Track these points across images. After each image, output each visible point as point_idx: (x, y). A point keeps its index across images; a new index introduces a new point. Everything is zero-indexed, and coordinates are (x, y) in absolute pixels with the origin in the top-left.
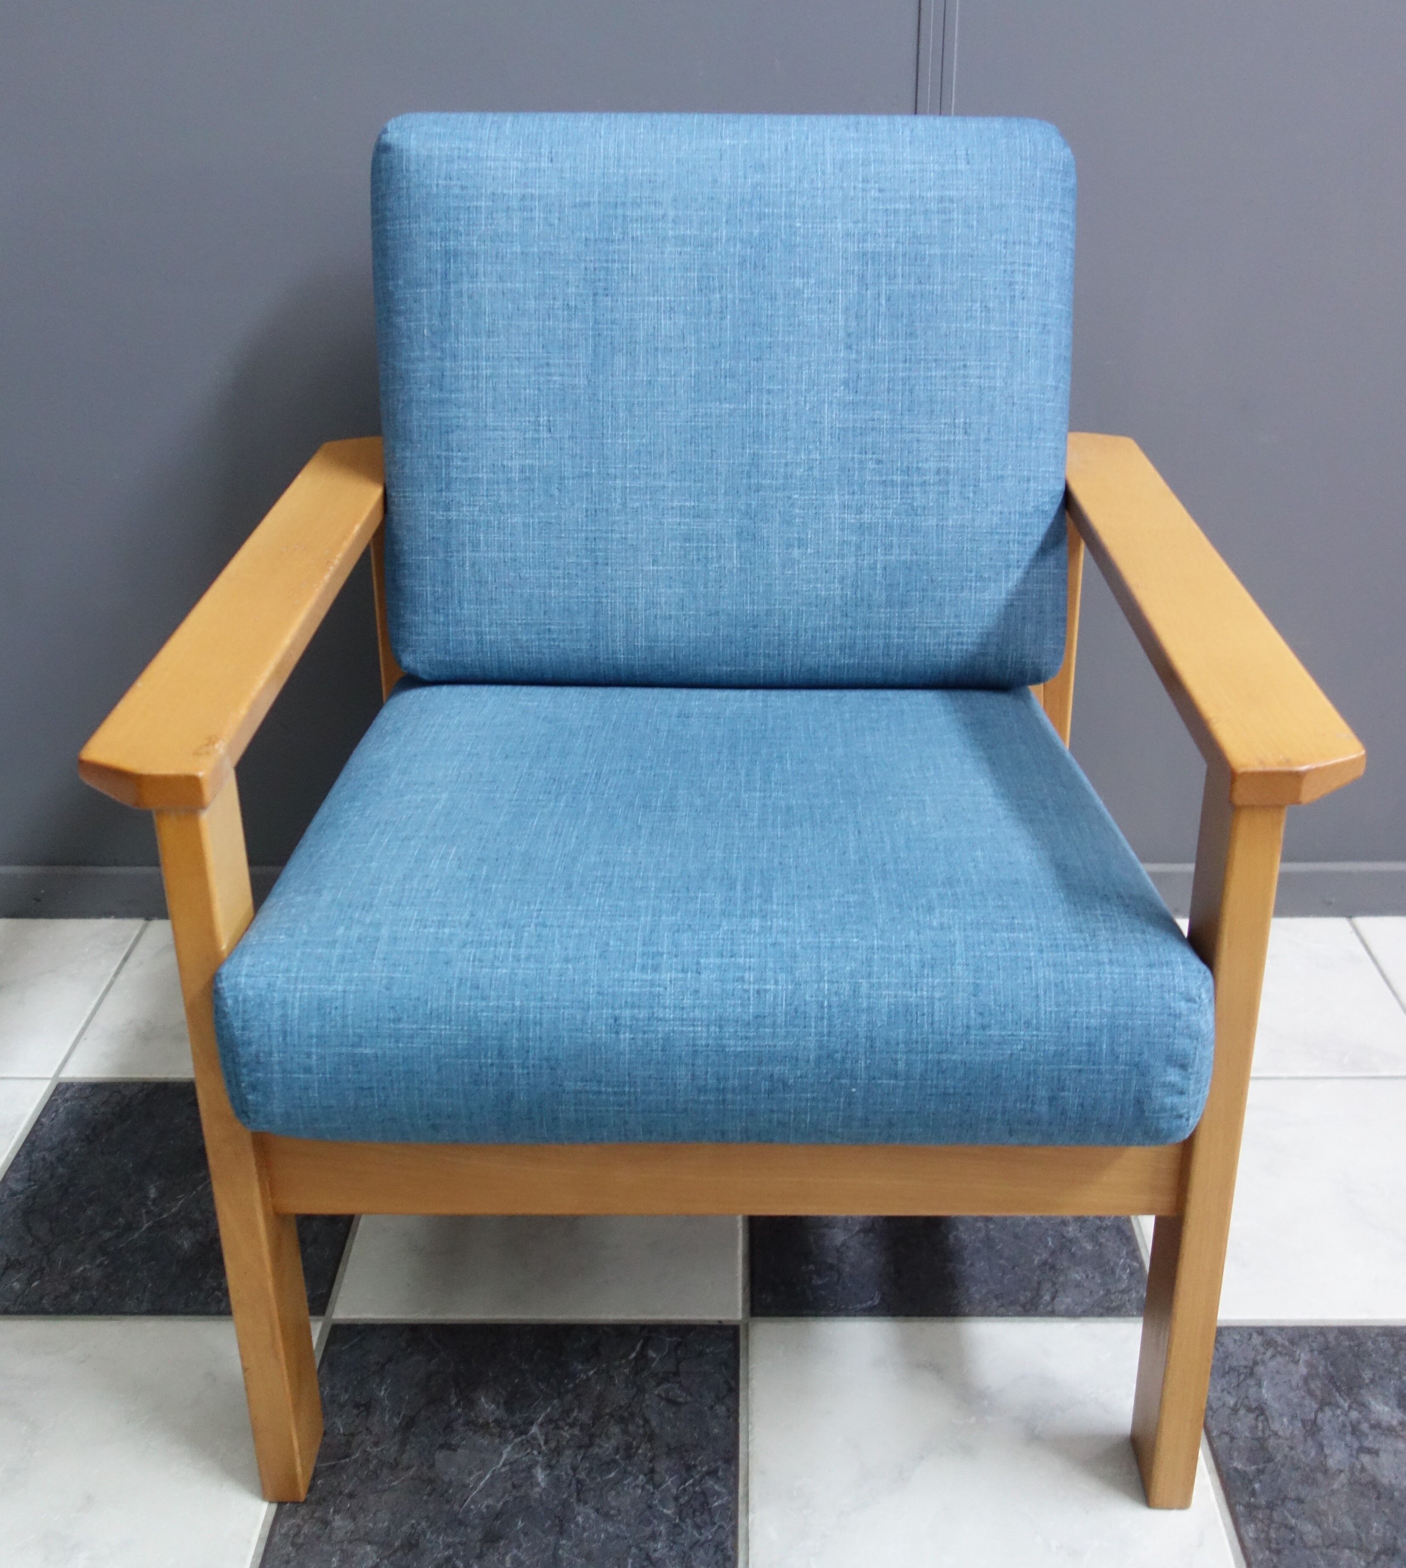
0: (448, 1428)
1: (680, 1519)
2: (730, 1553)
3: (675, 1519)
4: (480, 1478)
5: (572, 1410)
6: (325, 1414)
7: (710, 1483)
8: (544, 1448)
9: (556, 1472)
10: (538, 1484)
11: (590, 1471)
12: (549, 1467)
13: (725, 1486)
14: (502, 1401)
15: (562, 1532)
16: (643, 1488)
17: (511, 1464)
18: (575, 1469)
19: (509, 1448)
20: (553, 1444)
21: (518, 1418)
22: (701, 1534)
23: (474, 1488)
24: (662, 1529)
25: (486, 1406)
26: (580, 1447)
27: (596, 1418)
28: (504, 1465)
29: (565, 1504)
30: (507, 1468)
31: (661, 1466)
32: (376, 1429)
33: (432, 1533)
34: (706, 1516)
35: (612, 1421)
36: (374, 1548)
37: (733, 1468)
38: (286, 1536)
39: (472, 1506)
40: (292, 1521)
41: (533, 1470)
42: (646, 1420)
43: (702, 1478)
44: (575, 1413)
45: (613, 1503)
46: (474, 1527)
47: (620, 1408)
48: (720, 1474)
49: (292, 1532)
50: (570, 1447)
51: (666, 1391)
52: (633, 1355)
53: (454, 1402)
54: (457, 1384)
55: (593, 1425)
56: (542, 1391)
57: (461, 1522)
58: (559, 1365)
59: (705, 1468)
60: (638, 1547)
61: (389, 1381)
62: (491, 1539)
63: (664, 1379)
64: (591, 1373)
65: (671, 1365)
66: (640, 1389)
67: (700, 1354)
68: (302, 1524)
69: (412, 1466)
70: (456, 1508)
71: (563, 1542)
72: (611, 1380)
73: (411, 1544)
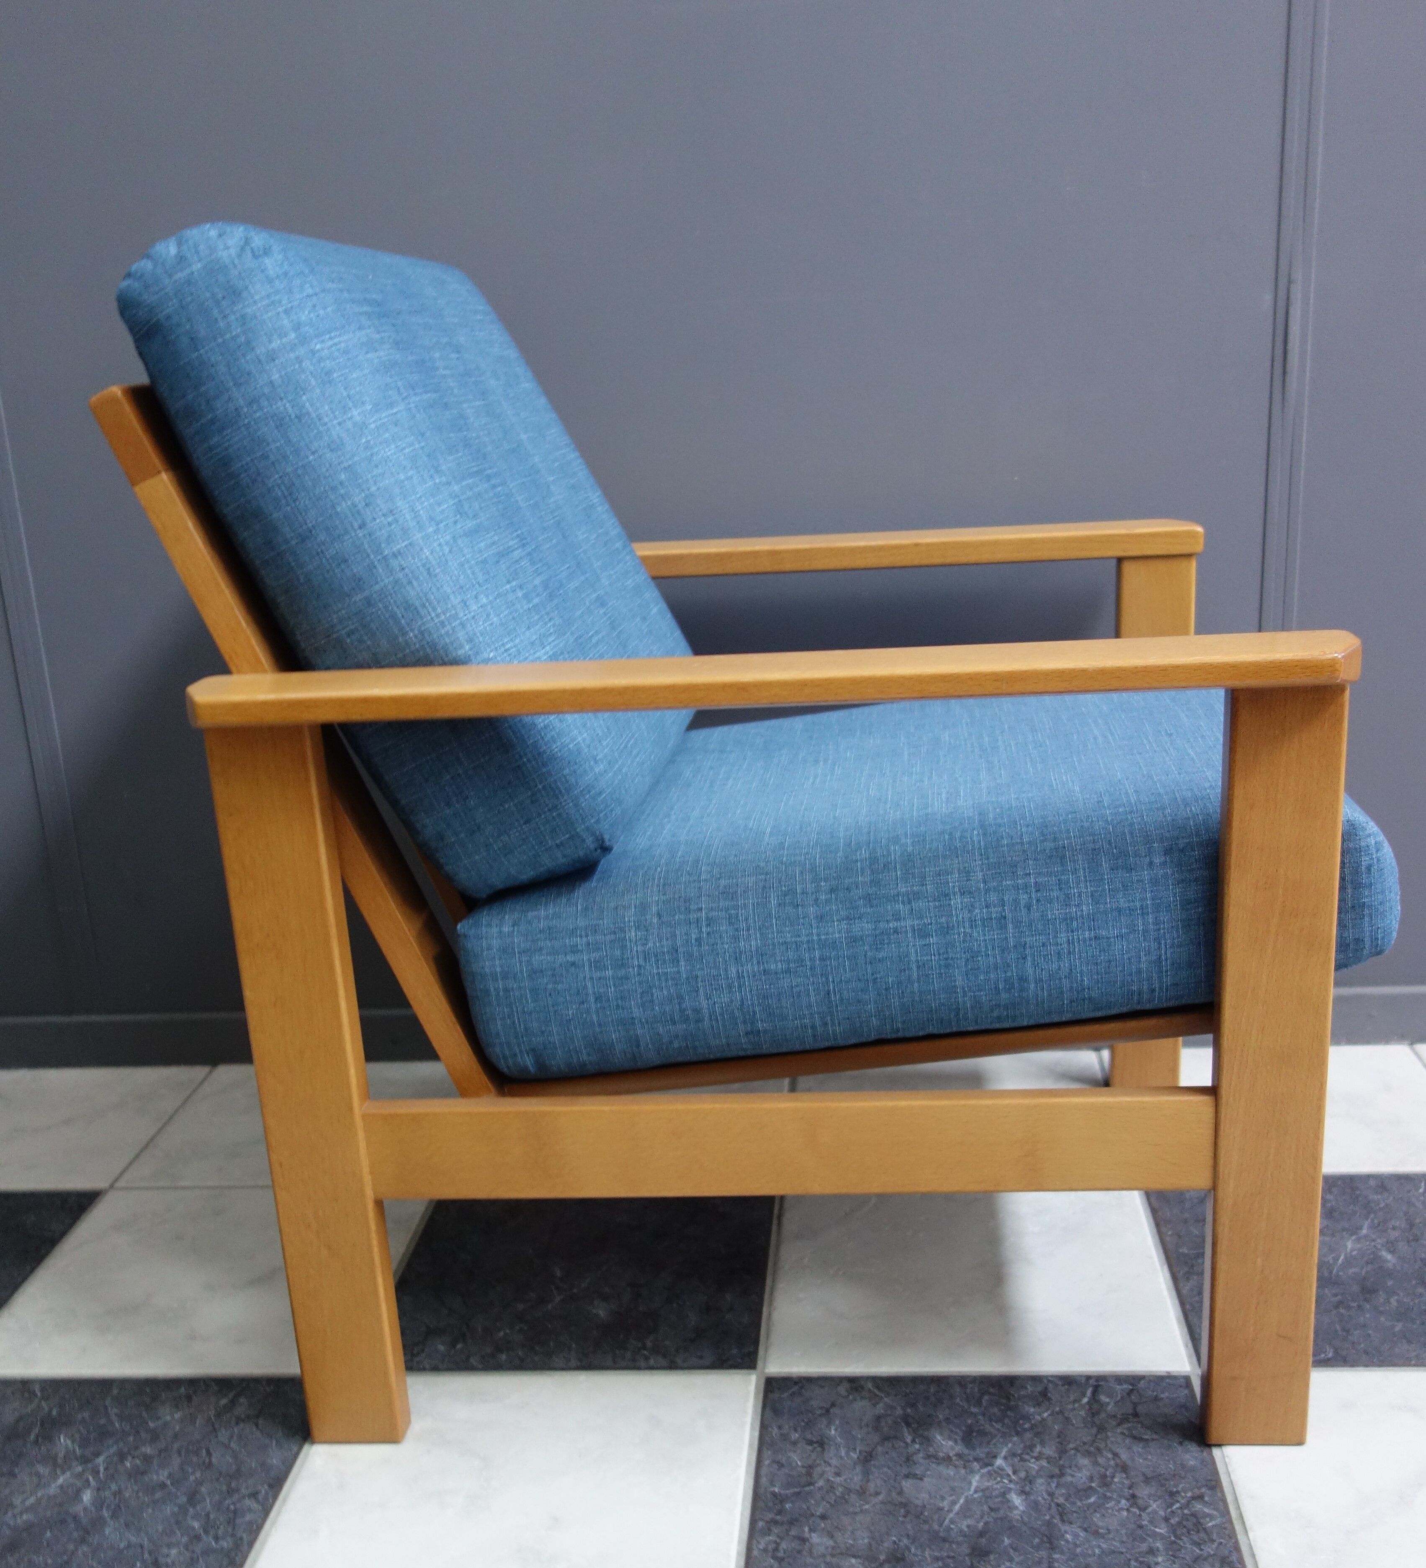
0: (909, 1460)
1: (1175, 1536)
3: (1170, 1537)
4: (954, 1503)
5: (1035, 1446)
6: (780, 1450)
7: (1198, 1506)
8: (1013, 1477)
9: (1032, 1498)
10: (1016, 1508)
11: (1067, 1497)
12: (1023, 1492)
13: (1214, 1509)
14: (958, 1438)
15: (1053, 1548)
16: (1128, 1510)
17: (983, 1491)
18: (1051, 1495)
19: (977, 1477)
20: (1023, 1474)
21: (980, 1452)
22: (1201, 1550)
23: (950, 1511)
24: (1159, 1544)
25: (944, 1443)
26: (1051, 1477)
27: (1062, 1452)
28: (976, 1492)
29: (1049, 1524)
30: (980, 1494)
31: (1144, 1492)
32: (834, 1462)
33: (916, 1548)
34: (1202, 1535)
35: (1079, 1455)
36: (859, 1561)
37: (1219, 1494)
38: (765, 1550)
39: (952, 1526)
40: (768, 1538)
41: (1007, 1496)
42: (1116, 1455)
43: (1189, 1502)
44: (1038, 1448)
45: (1100, 1524)
46: (959, 1544)
47: (1085, 1443)
48: (1206, 1499)
49: (770, 1548)
50: (1041, 1476)
51: (1129, 1429)
52: (1085, 1400)
53: (909, 1439)
54: (908, 1425)
55: (1060, 1458)
56: (998, 1430)
57: (944, 1540)
58: (1010, 1408)
59: (1189, 1494)
60: (1136, 1560)
61: (837, 1422)
62: (979, 1553)
63: (1124, 1420)
64: (1045, 1415)
65: (1128, 1408)
66: (1102, 1429)
67: (1156, 1399)
68: (778, 1541)
69: (880, 1493)
70: (936, 1527)
71: (1056, 1556)
72: (1068, 1421)
73: (897, 1558)
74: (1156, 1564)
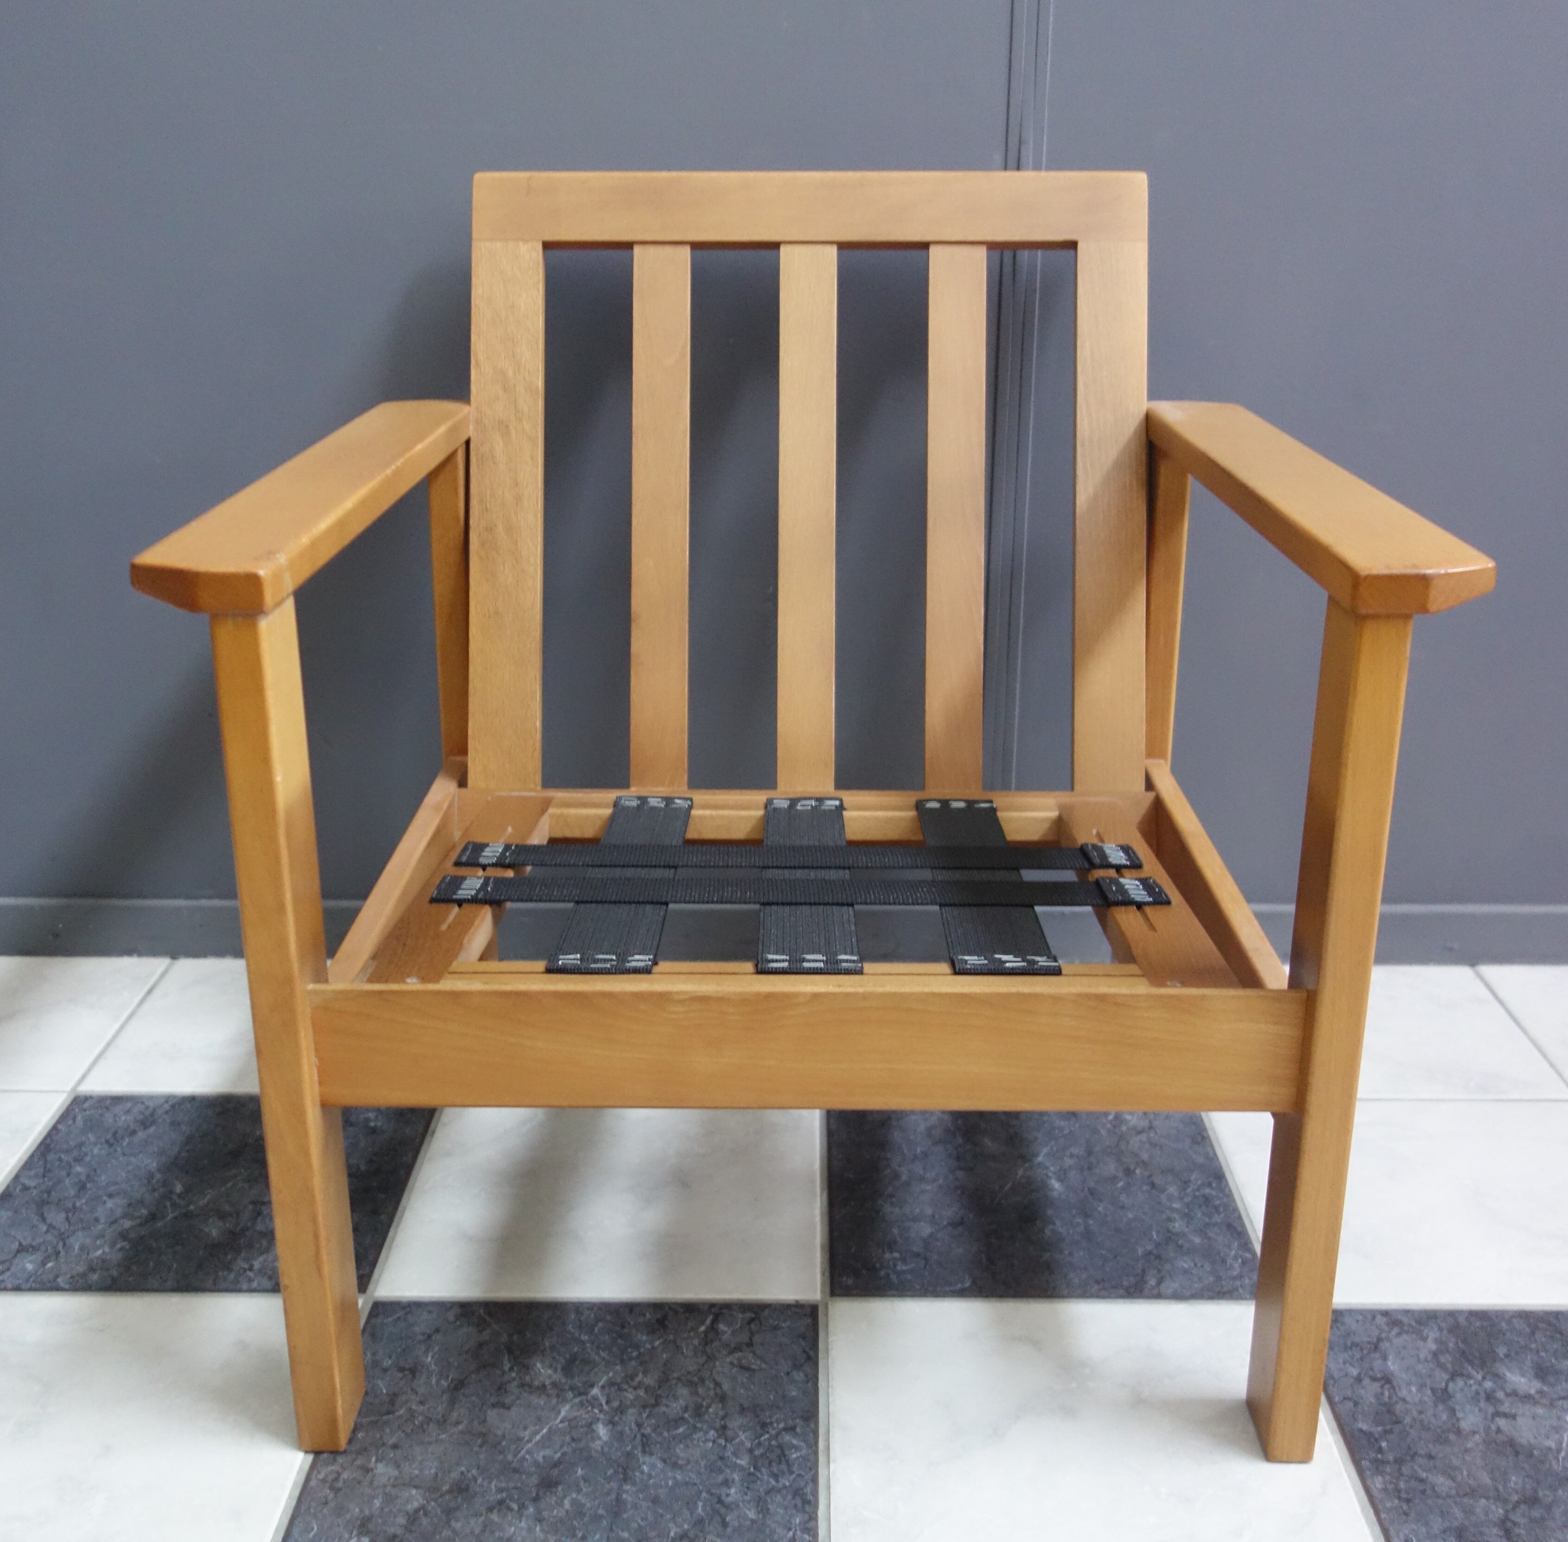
0: (501, 1389)
1: (755, 1468)
2: (810, 1497)
3: (750, 1468)
4: (536, 1433)
5: (637, 1375)
6: (368, 1377)
7: (787, 1438)
8: (605, 1407)
9: (619, 1428)
10: (599, 1438)
11: (655, 1428)
12: (611, 1423)
13: (805, 1441)
14: (559, 1366)
15: (625, 1480)
16: (714, 1442)
17: (570, 1421)
18: (639, 1425)
19: (567, 1407)
20: (616, 1404)
21: (577, 1381)
22: (777, 1481)
23: (529, 1441)
24: (736, 1477)
25: (542, 1371)
26: (644, 1407)
27: (664, 1381)
28: (562, 1422)
29: (629, 1455)
30: (566, 1424)
31: (736, 1423)
32: (421, 1390)
33: (484, 1479)
34: (784, 1467)
35: (680, 1385)
36: (420, 1491)
37: (812, 1425)
38: (324, 1481)
39: (527, 1457)
40: (330, 1468)
41: (594, 1427)
42: (717, 1384)
43: (778, 1434)
44: (640, 1377)
45: (682, 1455)
46: (530, 1475)
47: (689, 1373)
48: (798, 1430)
49: (330, 1478)
50: (635, 1406)
51: (739, 1359)
52: (703, 1328)
53: (507, 1366)
54: (510, 1351)
55: (659, 1388)
56: (604, 1359)
57: (516, 1471)
58: (621, 1336)
59: (781, 1425)
60: (709, 1492)
61: (436, 1349)
62: (548, 1484)
63: (738, 1348)
64: (657, 1343)
65: (744, 1338)
66: (711, 1358)
67: (776, 1328)
68: (340, 1471)
69: (461, 1422)
70: (510, 1457)
71: (627, 1487)
72: (678, 1348)
73: (461, 1489)
74: (728, 1495)
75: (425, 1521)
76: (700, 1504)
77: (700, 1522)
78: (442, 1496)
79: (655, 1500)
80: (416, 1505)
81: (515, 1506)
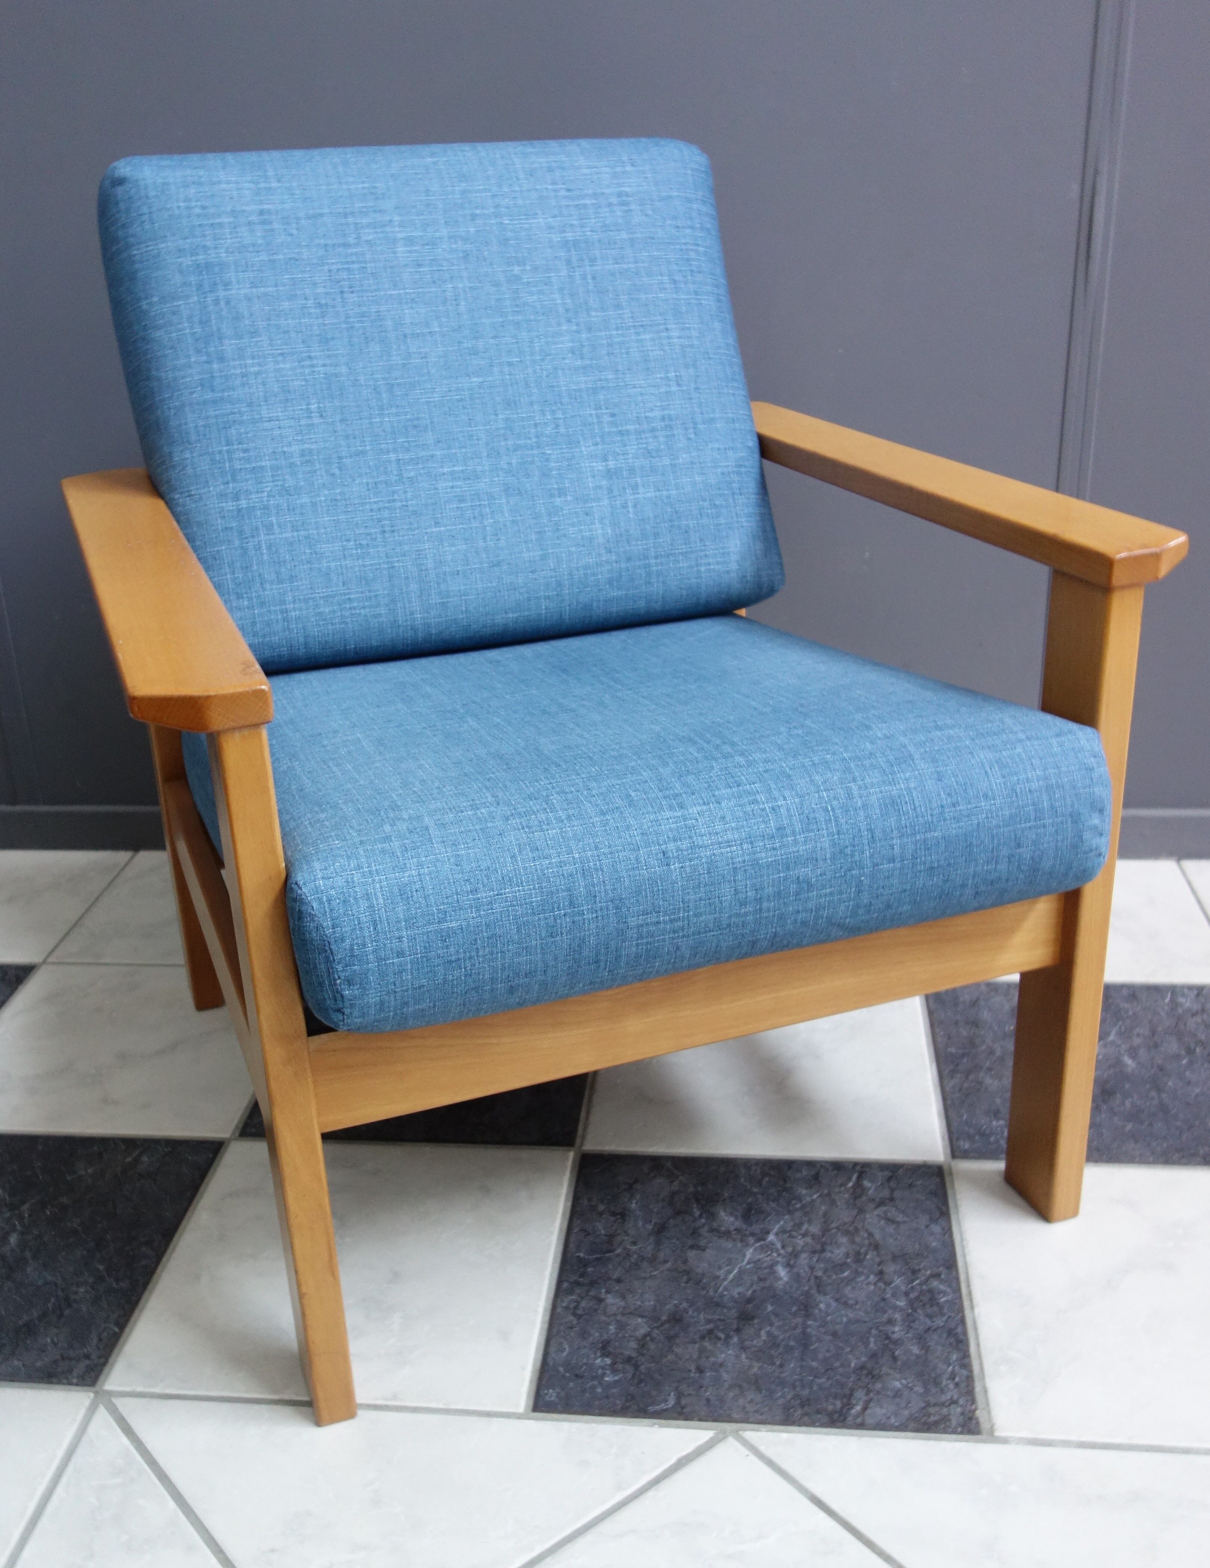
0: (695, 1233)
1: (912, 1309)
2: (961, 1337)
3: (908, 1310)
4: (729, 1272)
5: (803, 1224)
7: (935, 1283)
8: (782, 1252)
9: (795, 1270)
10: (781, 1279)
11: (826, 1270)
12: (788, 1265)
13: (950, 1286)
14: (739, 1215)
15: (808, 1316)
16: (875, 1284)
17: (755, 1262)
18: (812, 1268)
19: (751, 1250)
20: (790, 1249)
21: (756, 1228)
22: (933, 1322)
23: (725, 1279)
24: (897, 1316)
25: (726, 1218)
26: (814, 1252)
27: (825, 1230)
28: (748, 1263)
29: (807, 1294)
30: (752, 1265)
31: (890, 1268)
32: (632, 1232)
33: (694, 1311)
34: (935, 1309)
35: (839, 1233)
36: (644, 1320)
37: (954, 1273)
38: (568, 1308)
39: (725, 1293)
40: (571, 1297)
41: (776, 1268)
42: (871, 1235)
43: (927, 1280)
44: (805, 1227)
45: (850, 1296)
46: (729, 1309)
47: (845, 1224)
48: (943, 1276)
49: (572, 1305)
50: (806, 1252)
51: (885, 1212)
52: (850, 1184)
53: (697, 1214)
54: (698, 1201)
55: (823, 1236)
56: (774, 1208)
57: (718, 1305)
58: (785, 1190)
59: (929, 1272)
60: (877, 1329)
61: (638, 1197)
62: (746, 1318)
63: (881, 1203)
64: (815, 1196)
65: (886, 1193)
66: (861, 1211)
67: (911, 1186)
68: (579, 1300)
69: (668, 1261)
70: (711, 1293)
71: (810, 1323)
72: (833, 1203)
73: (676, 1319)
74: (893, 1333)
75: (652, 1346)
76: (872, 1340)
77: (874, 1356)
78: (662, 1324)
79: (835, 1334)
80: (642, 1332)
81: (722, 1336)
